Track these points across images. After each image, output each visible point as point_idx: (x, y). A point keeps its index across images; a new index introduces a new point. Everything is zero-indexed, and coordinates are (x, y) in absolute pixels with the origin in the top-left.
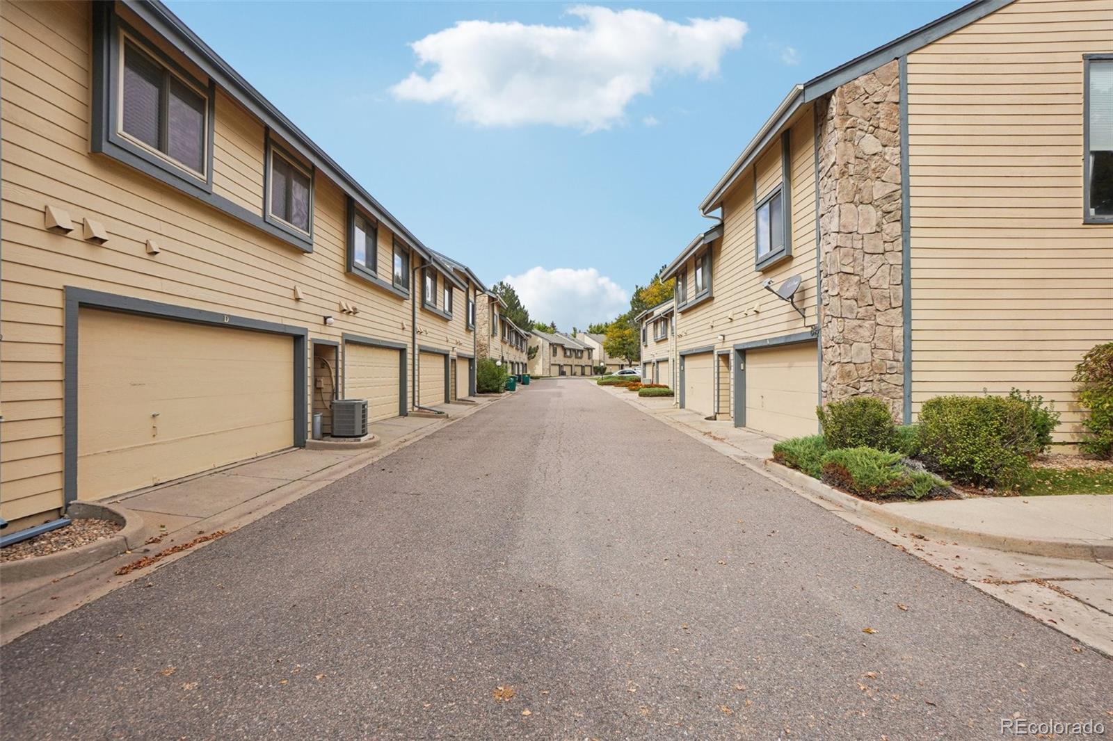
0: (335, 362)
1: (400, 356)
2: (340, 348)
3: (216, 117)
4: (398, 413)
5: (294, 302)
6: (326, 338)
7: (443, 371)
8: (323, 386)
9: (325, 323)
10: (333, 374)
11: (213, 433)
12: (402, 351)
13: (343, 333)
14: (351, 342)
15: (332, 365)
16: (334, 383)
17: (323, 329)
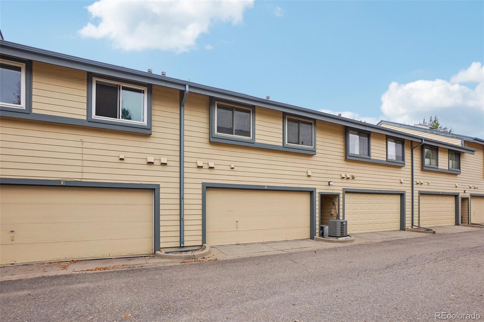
0: (338, 202)
1: (401, 198)
2: (341, 196)
3: (256, 115)
4: (399, 229)
5: (307, 177)
6: (331, 191)
7: (454, 205)
8: (333, 213)
9: (329, 185)
10: (337, 208)
11: (264, 229)
12: (402, 195)
13: (343, 189)
14: (348, 192)
15: (336, 203)
16: (337, 212)
17: (328, 187)
